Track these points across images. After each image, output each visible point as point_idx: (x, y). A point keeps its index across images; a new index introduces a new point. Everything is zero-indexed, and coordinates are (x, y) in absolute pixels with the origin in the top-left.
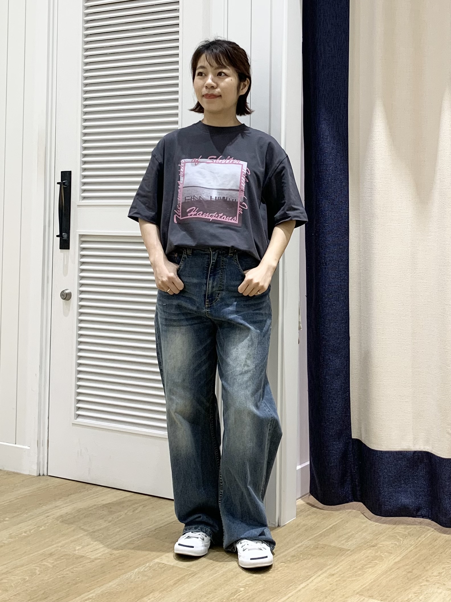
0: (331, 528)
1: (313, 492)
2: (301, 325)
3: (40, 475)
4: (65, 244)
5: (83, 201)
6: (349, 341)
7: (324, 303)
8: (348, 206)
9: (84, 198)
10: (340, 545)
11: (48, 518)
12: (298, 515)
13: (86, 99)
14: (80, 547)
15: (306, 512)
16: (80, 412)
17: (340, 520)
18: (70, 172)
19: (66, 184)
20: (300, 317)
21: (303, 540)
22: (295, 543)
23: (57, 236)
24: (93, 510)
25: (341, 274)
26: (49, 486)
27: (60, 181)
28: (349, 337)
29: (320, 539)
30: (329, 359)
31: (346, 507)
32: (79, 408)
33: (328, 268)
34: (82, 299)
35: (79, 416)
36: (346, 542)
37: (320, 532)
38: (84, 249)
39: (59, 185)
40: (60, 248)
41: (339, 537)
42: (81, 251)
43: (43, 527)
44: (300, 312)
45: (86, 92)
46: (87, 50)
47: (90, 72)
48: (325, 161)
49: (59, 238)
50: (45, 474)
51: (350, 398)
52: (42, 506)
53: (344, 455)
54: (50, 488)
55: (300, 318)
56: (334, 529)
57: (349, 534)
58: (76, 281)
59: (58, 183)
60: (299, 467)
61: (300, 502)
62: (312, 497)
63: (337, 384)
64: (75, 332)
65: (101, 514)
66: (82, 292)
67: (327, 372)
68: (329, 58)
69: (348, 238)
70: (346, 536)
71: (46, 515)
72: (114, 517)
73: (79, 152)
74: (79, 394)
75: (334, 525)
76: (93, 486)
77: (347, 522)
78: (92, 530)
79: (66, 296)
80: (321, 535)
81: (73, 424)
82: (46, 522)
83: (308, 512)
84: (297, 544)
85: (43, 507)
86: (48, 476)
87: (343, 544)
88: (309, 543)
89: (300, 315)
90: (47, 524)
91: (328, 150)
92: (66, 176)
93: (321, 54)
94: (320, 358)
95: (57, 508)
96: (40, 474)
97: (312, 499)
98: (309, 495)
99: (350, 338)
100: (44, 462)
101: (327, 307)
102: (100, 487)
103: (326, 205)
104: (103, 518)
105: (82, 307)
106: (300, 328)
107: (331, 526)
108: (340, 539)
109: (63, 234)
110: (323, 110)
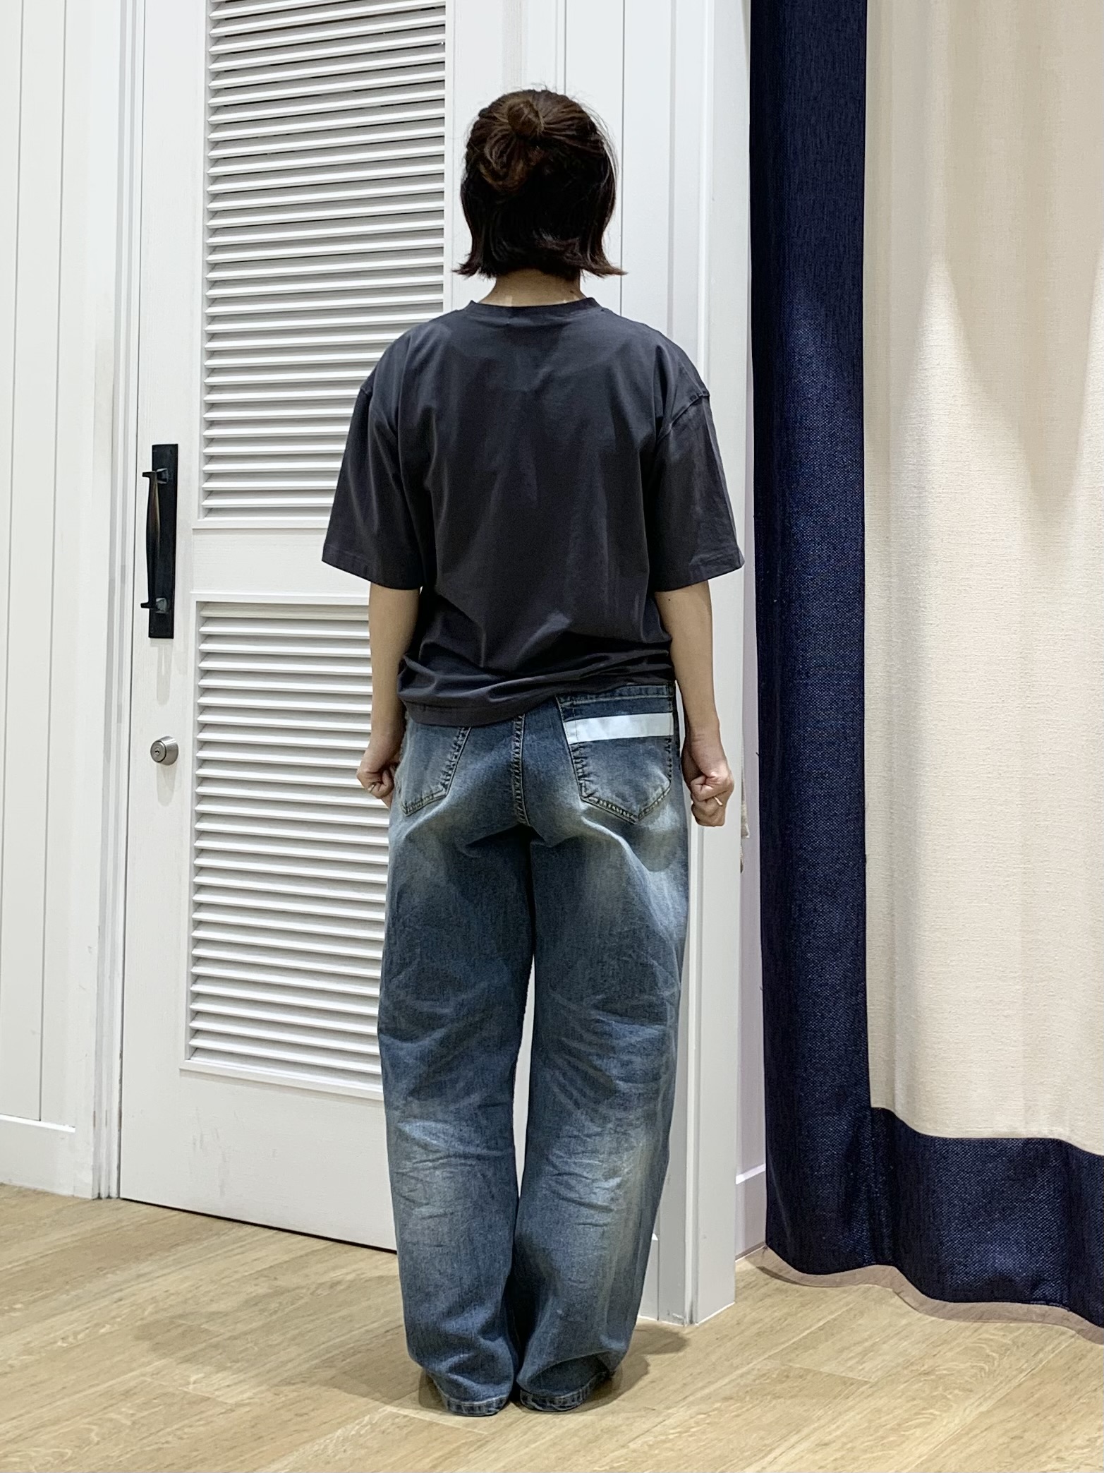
0: (821, 1329)
1: (775, 1240)
2: (747, 826)
3: (99, 1198)
4: (162, 626)
5: (206, 519)
6: (865, 866)
7: (802, 771)
8: (863, 530)
9: (211, 511)
10: (842, 1372)
11: (122, 1303)
12: (741, 1297)
13: (214, 266)
14: (201, 1375)
15: (758, 1290)
16: (199, 1042)
17: (845, 1309)
18: (176, 446)
19: (166, 476)
20: (745, 805)
21: (752, 1359)
22: (732, 1365)
23: (143, 606)
24: (233, 1284)
25: (844, 700)
26: (124, 1224)
27: (150, 469)
28: (865, 855)
29: (793, 1355)
30: (815, 910)
31: (858, 1276)
32: (197, 1032)
33: (812, 685)
34: (203, 762)
35: (196, 1050)
36: (857, 1363)
37: (793, 1338)
38: (208, 637)
39: (148, 479)
40: (151, 636)
41: (841, 1351)
42: (203, 643)
43: (108, 1326)
44: (745, 794)
45: (215, 249)
46: (216, 144)
47: (223, 200)
48: (806, 420)
49: (148, 610)
50: (114, 1194)
51: (866, 1006)
52: (107, 1273)
53: (853, 1150)
54: (125, 1229)
55: (745, 809)
56: (828, 1331)
57: (867, 1344)
58: (190, 717)
59: (145, 475)
60: (740, 1179)
61: (744, 1265)
62: (770, 1251)
63: (833, 973)
64: (186, 842)
65: (251, 1292)
66: (204, 744)
67: (809, 943)
68: (815, 164)
69: (863, 611)
70: (859, 1349)
71: (117, 1296)
72: (285, 1302)
73: (197, 396)
74: (197, 996)
75: (828, 1322)
76: (230, 1224)
77: (862, 1313)
78: (230, 1334)
79: (165, 755)
80: (796, 1347)
81: (181, 1070)
82: (113, 1314)
83: (766, 1288)
84: (737, 1368)
85: (109, 1275)
86: (119, 1201)
87: (851, 1369)
88: (766, 1365)
89: (745, 802)
90: (119, 1320)
91: (812, 393)
92: (165, 457)
93: (795, 153)
94: (791, 908)
95: (141, 1279)
96: (99, 1194)
97: (773, 1259)
98: (765, 1248)
99: (867, 858)
100: (109, 1164)
101: (810, 781)
102: (249, 1226)
103: (806, 527)
104: (256, 1304)
105: (203, 780)
106: (743, 834)
107: (821, 1323)
108: (845, 1355)
109: (158, 600)
110: (801, 293)
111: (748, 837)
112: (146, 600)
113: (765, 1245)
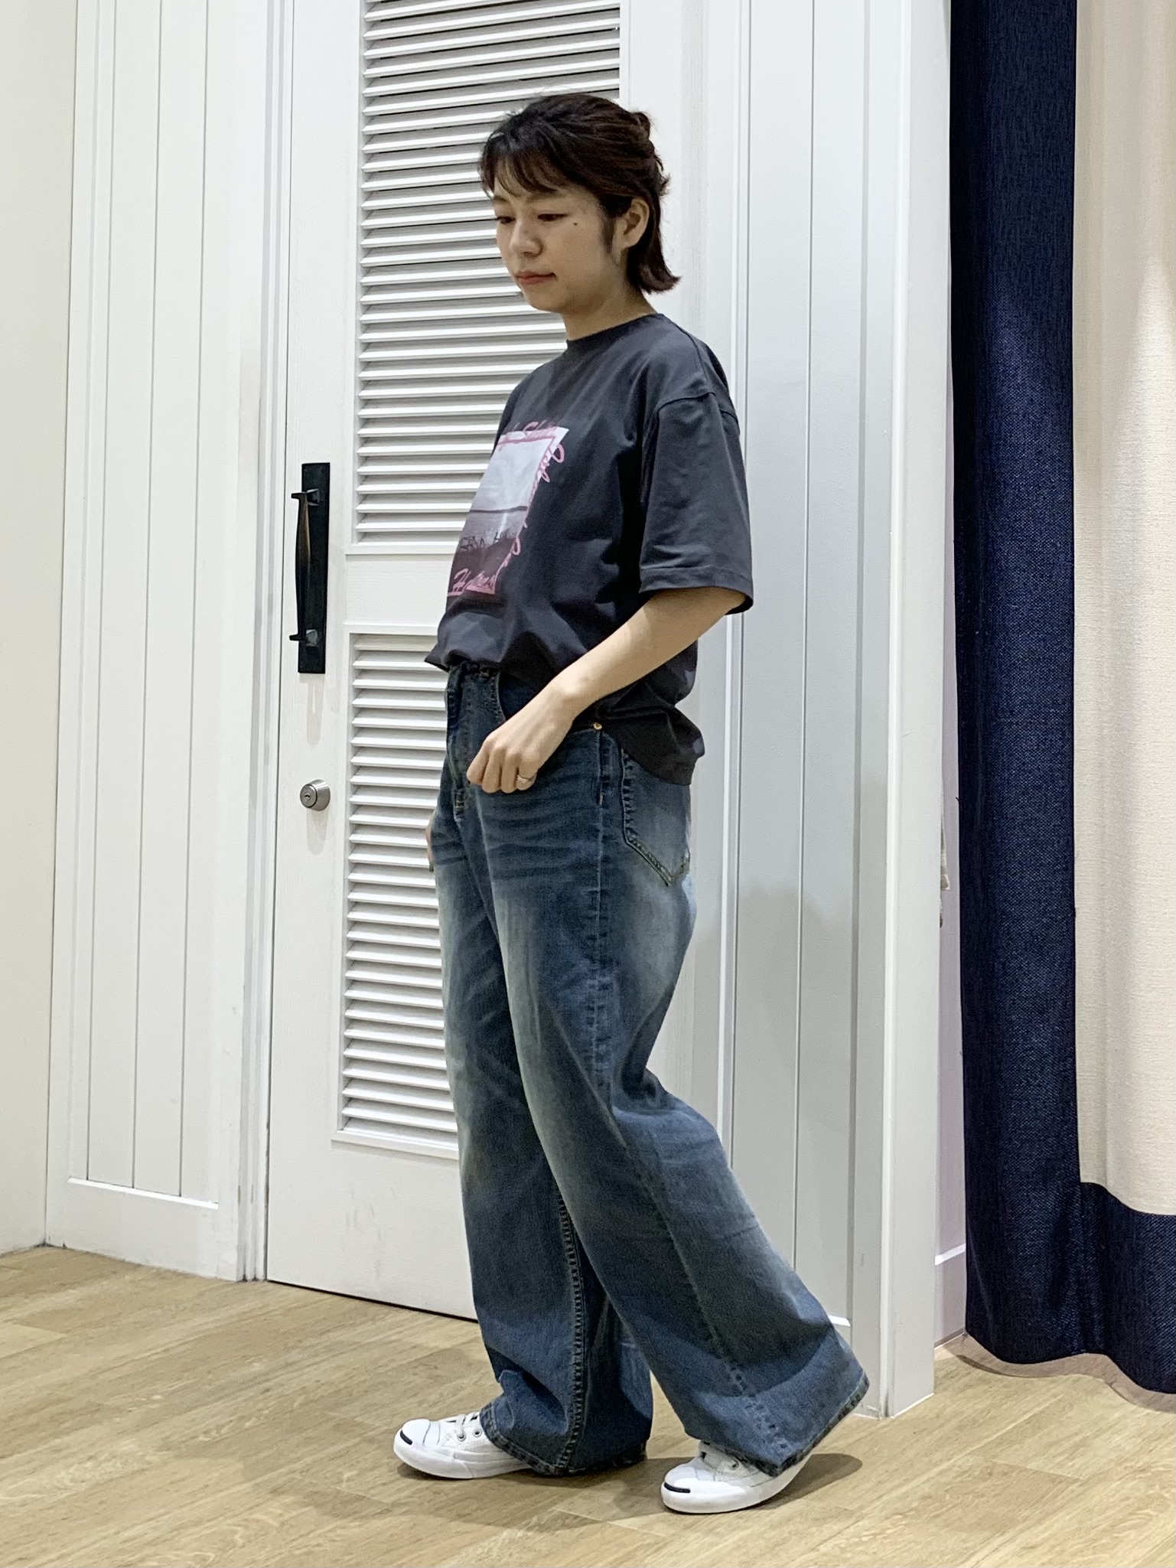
0: (1028, 1421)
1: (977, 1325)
2: (947, 876)
3: (245, 1280)
4: (312, 660)
5: (361, 544)
6: (1074, 920)
7: (1007, 818)
8: (1073, 556)
9: (365, 535)
10: (1050, 1469)
11: (268, 1394)
12: (941, 1387)
13: (369, 270)
14: (354, 1473)
15: (960, 1379)
16: (352, 1111)
17: (1053, 1400)
18: (327, 466)
19: (317, 497)
20: (945, 855)
21: (952, 1455)
22: (930, 1461)
23: (292, 638)
24: (390, 1373)
25: (1051, 741)
26: (271, 1308)
27: (299, 491)
28: (1074, 909)
29: (998, 1450)
30: (1021, 968)
31: (1067, 1364)
32: (350, 1101)
33: (1017, 724)
34: (358, 808)
35: (350, 1119)
36: (1067, 1458)
37: (998, 1431)
38: (362, 672)
39: (297, 501)
40: (300, 671)
41: (1051, 1445)
42: (357, 678)
43: (254, 1419)
44: (945, 842)
45: (370, 251)
46: (371, 138)
47: (378, 198)
48: (1011, 436)
49: (297, 643)
50: (260, 1276)
51: (1075, 1073)
52: (253, 1362)
53: (1061, 1228)
54: (273, 1313)
55: (945, 858)
56: (1036, 1423)
57: (1077, 1439)
58: (343, 759)
59: (294, 496)
60: (939, 1260)
61: (943, 1353)
62: (971, 1339)
63: (1040, 1038)
64: (339, 895)
65: (410, 1383)
66: (358, 788)
67: (1014, 1004)
68: (1021, 160)
69: (1072, 644)
70: (1067, 1445)
71: (266, 1385)
72: (446, 1393)
73: (350, 412)
74: (351, 1061)
75: (1035, 1415)
76: (386, 1309)
77: (1071, 1405)
78: (385, 1428)
79: (316, 800)
80: (1000, 1442)
81: (333, 1141)
82: (261, 1405)
83: (968, 1378)
84: (936, 1465)
85: (255, 1364)
86: (266, 1283)
87: (1060, 1465)
88: (968, 1461)
89: (945, 851)
90: (266, 1412)
91: (1018, 407)
92: (316, 476)
93: (998, 148)
94: (994, 966)
95: (290, 1369)
96: (244, 1276)
97: (974, 1347)
98: (965, 1335)
99: (1077, 915)
100: (255, 1244)
101: (1014, 828)
102: (407, 1311)
103: (1010, 553)
104: (415, 1395)
105: (357, 827)
106: (943, 886)
107: (1026, 1417)
108: (1052, 1451)
109: (308, 632)
110: (1005, 299)
111: (948, 888)
112: (296, 632)
113: (964, 1332)
